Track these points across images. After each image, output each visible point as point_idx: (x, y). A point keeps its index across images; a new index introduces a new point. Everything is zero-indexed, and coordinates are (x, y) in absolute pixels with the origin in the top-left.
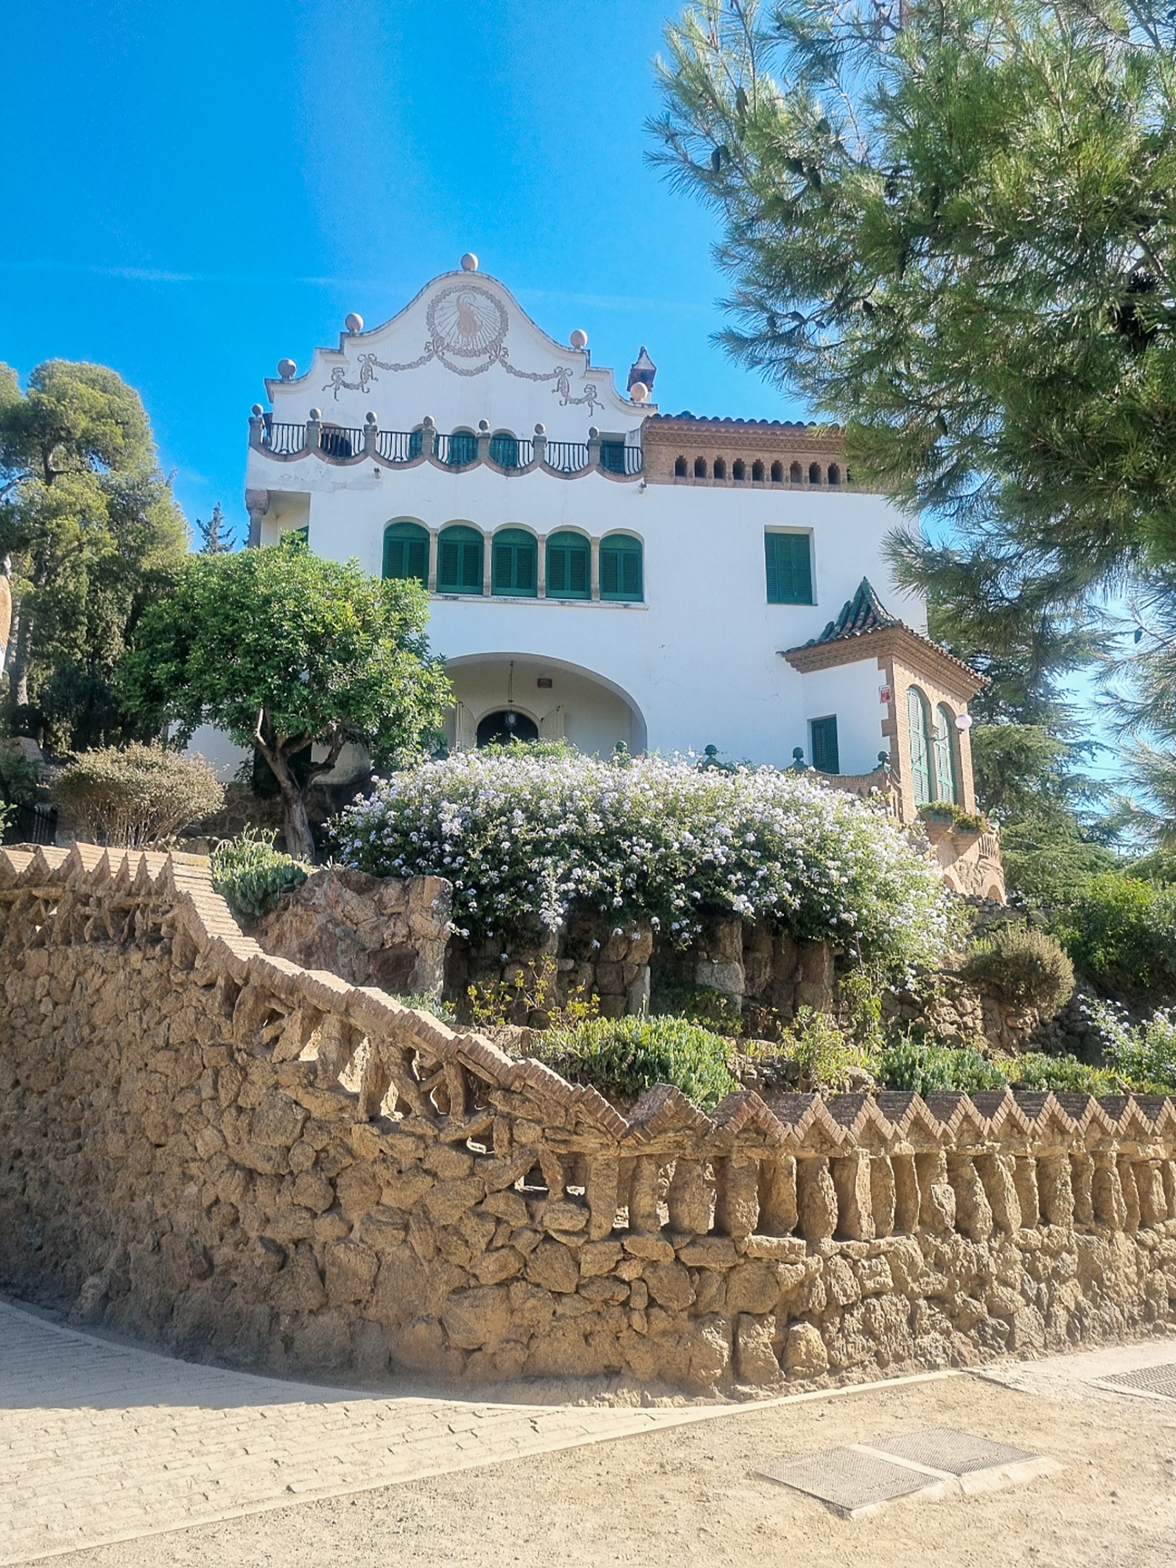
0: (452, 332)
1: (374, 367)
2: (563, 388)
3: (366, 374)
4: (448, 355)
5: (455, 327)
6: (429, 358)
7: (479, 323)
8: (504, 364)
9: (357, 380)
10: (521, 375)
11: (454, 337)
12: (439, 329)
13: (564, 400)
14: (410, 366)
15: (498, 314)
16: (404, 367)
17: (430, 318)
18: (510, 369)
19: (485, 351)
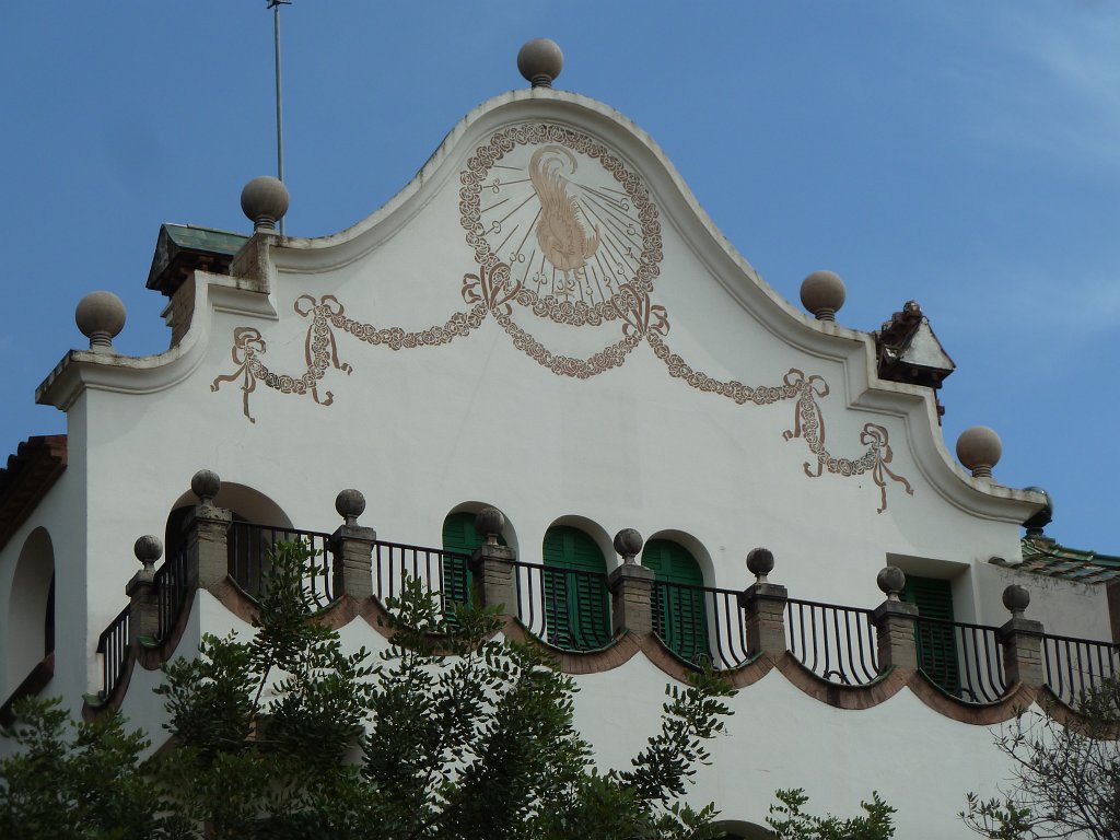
0: (527, 251)
1: (339, 334)
2: (807, 428)
3: (321, 354)
4: (523, 316)
5: (533, 238)
6: (475, 319)
7: (589, 234)
8: (661, 350)
9: (298, 369)
10: (702, 383)
11: (533, 266)
12: (493, 241)
13: (813, 460)
14: (429, 338)
15: (634, 212)
16: (413, 341)
17: (470, 208)
18: (677, 366)
19: (610, 310)
